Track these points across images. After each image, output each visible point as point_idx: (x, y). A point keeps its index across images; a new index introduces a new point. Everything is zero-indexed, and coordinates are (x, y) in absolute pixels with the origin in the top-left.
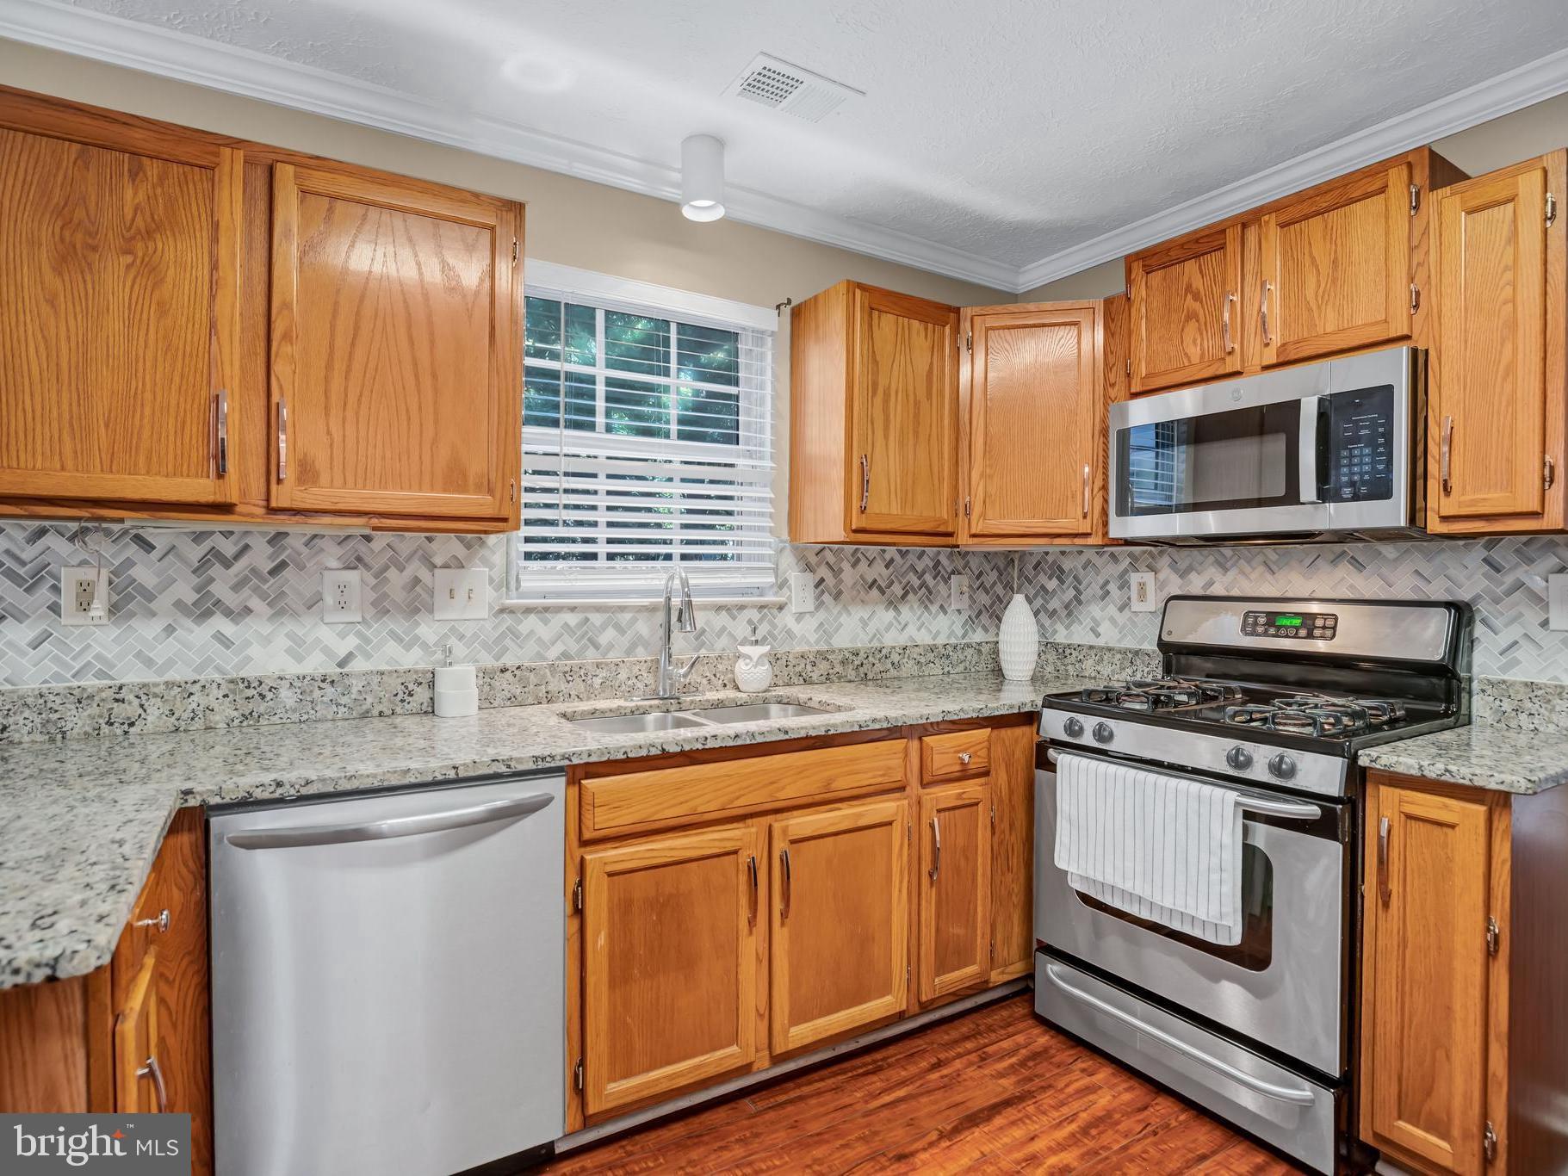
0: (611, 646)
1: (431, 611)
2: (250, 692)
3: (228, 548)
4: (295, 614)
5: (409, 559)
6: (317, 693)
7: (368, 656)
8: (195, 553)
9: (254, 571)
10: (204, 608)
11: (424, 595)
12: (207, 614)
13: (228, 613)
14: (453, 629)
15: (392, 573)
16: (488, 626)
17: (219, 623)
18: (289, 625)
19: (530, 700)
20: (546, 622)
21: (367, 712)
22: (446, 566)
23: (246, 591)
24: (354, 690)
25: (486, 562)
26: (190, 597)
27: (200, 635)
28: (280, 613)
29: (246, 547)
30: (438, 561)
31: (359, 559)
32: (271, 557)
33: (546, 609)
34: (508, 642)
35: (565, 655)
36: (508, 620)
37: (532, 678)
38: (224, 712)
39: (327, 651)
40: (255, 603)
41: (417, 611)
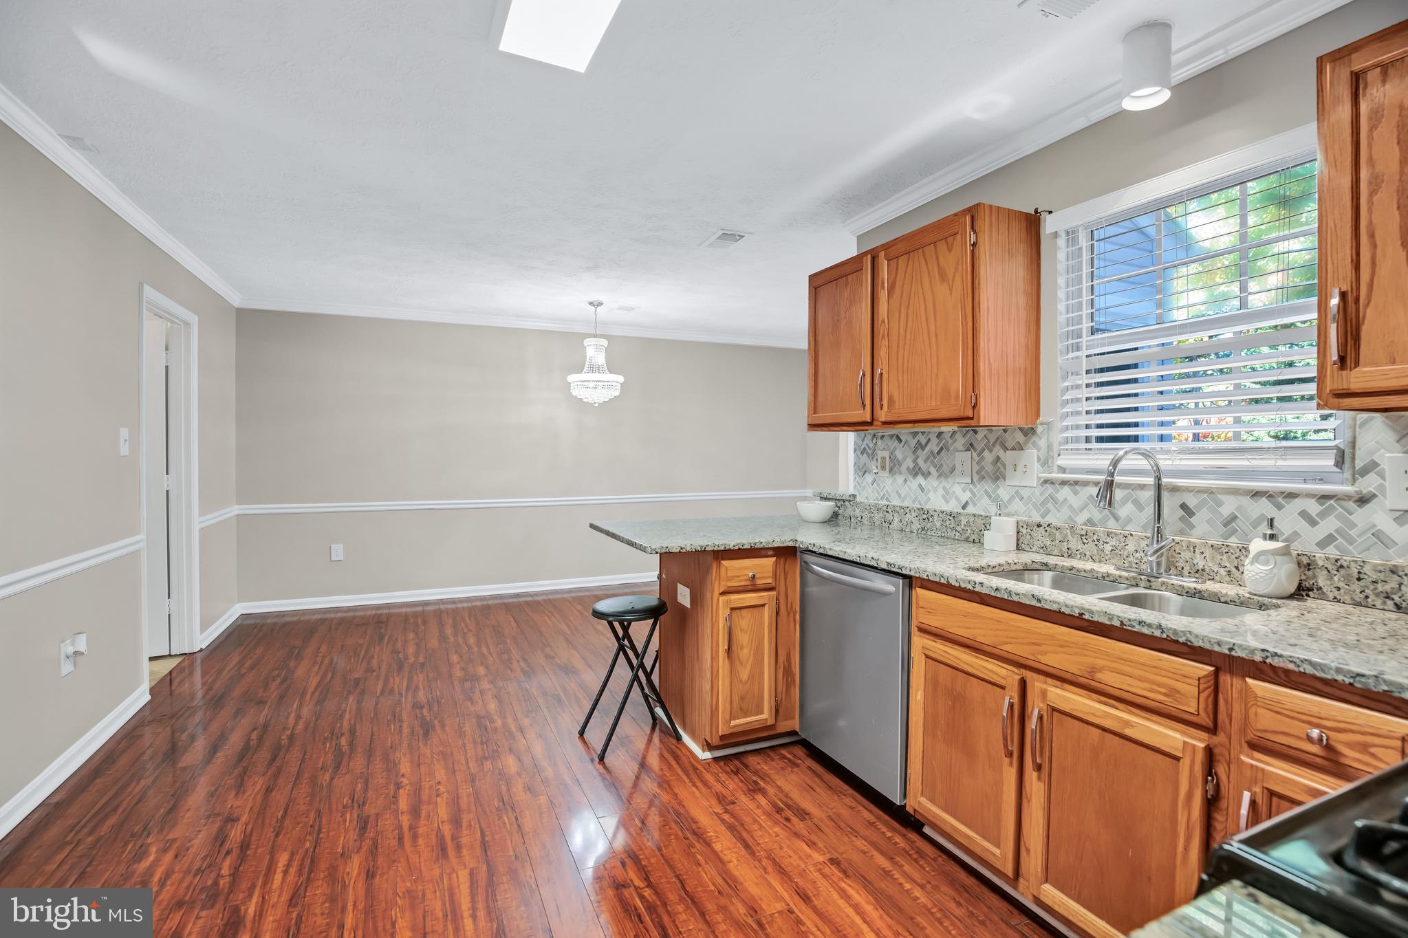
0: (1129, 520)
1: (1004, 479)
2: (925, 516)
3: (923, 441)
4: (946, 477)
5: (994, 445)
6: (948, 522)
7: (975, 505)
8: (913, 443)
9: (932, 452)
10: (916, 472)
11: (1002, 468)
12: (915, 475)
13: (923, 474)
14: (1017, 492)
15: (986, 454)
16: (1037, 492)
17: (920, 479)
18: (944, 483)
19: (1056, 552)
20: (1076, 493)
21: (968, 538)
22: (1013, 449)
23: (929, 463)
24: (963, 523)
25: (1035, 445)
26: (912, 466)
27: (914, 483)
28: (940, 476)
29: (929, 439)
30: (1009, 444)
31: (971, 445)
32: (938, 445)
33: (1076, 483)
34: (1050, 505)
35: (1090, 522)
36: (1050, 489)
37: (1058, 536)
38: (916, 526)
39: (957, 498)
40: (932, 470)
41: (997, 479)
